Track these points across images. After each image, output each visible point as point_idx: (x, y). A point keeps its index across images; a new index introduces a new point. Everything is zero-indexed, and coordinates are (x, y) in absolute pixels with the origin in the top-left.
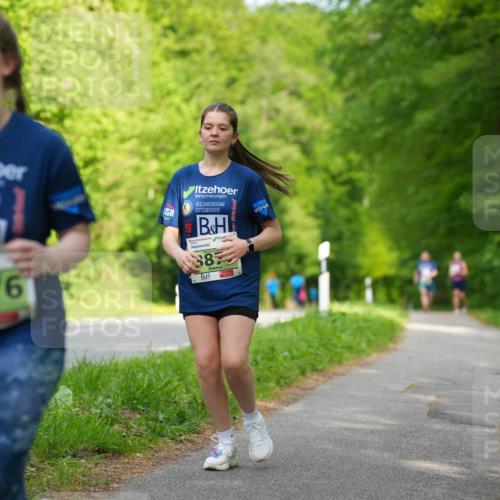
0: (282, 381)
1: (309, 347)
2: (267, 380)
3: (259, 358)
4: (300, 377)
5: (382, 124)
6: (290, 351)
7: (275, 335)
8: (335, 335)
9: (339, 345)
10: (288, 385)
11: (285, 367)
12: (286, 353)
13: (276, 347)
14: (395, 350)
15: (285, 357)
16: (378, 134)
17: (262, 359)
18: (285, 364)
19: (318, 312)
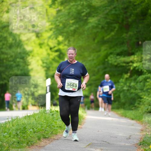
0: (29, 143)
1: (42, 127)
2: (23, 142)
3: (18, 132)
4: (38, 141)
5: (73, 24)
6: (33, 129)
7: (26, 121)
8: (54, 121)
9: (56, 126)
10: (32, 145)
11: (31, 137)
12: (31, 130)
13: (26, 127)
14: (81, 128)
15: (31, 132)
16: (72, 28)
17: (20, 132)
18: (31, 135)
19: (46, 111)
